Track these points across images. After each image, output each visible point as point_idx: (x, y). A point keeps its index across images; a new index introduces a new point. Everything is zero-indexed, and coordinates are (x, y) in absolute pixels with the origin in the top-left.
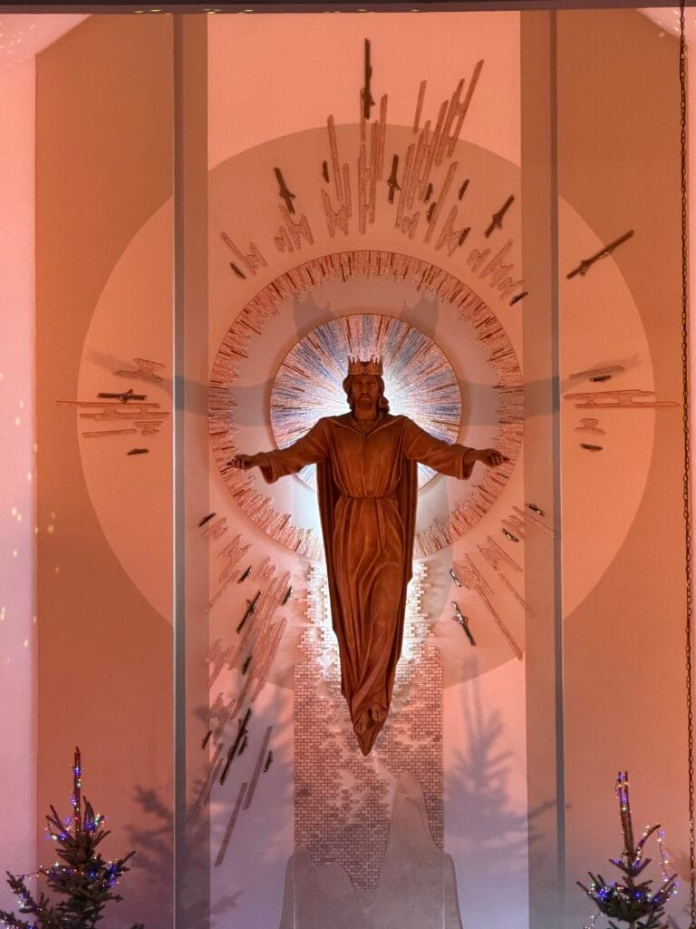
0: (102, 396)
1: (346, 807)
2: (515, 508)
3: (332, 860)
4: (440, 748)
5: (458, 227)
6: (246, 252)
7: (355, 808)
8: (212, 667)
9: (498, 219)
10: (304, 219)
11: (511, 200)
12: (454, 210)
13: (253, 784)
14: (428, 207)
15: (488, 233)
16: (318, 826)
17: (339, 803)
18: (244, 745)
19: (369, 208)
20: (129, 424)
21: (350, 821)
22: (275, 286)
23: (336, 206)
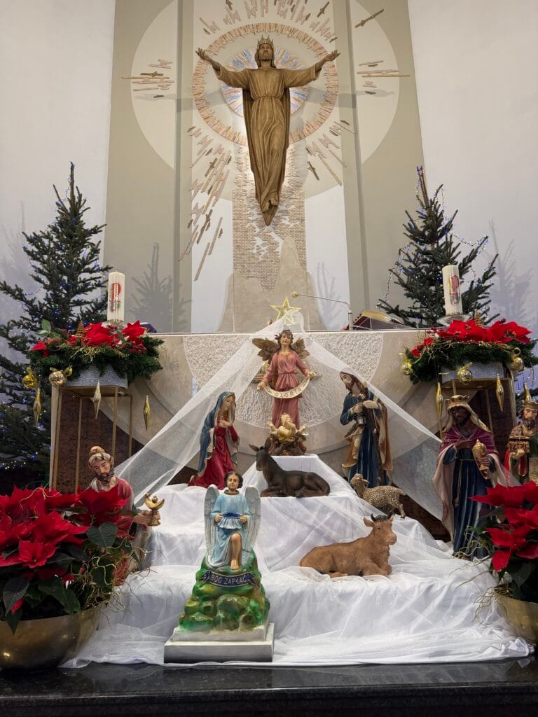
0: (142, 74)
1: (259, 253)
2: (335, 122)
3: (252, 277)
4: (303, 225)
5: (305, 14)
6: (210, 24)
7: (263, 253)
8: (193, 192)
9: (322, 11)
10: (237, 12)
11: (328, 3)
12: (303, 8)
13: (213, 244)
14: (291, 6)
15: (319, 16)
16: (245, 261)
17: (255, 251)
18: (209, 225)
19: (265, 8)
20: (155, 86)
21: (261, 259)
22: (224, 37)
23: (251, 7)
